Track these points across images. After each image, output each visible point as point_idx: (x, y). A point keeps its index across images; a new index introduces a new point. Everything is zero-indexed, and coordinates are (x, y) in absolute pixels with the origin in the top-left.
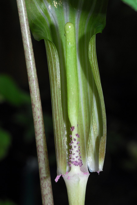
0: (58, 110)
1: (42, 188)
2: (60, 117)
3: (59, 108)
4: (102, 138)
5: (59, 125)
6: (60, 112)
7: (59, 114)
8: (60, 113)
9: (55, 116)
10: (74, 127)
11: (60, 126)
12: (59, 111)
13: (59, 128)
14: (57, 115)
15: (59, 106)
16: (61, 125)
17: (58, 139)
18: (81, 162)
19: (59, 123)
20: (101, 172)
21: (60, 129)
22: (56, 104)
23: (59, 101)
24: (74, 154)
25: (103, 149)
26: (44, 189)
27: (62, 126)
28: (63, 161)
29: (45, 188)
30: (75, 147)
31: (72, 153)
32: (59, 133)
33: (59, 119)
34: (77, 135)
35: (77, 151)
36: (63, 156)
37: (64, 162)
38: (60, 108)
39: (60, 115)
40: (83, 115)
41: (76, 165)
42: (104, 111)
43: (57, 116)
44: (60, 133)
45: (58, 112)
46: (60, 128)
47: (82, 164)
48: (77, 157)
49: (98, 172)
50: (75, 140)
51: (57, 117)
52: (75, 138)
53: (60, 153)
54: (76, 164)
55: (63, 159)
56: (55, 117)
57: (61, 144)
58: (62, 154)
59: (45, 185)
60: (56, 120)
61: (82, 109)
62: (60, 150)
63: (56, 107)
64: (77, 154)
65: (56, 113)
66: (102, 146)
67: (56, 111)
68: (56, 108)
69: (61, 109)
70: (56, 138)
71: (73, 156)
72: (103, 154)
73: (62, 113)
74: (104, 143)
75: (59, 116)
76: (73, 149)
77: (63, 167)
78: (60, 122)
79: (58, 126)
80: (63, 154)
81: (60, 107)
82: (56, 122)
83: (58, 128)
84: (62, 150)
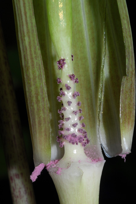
0: (27, 23)
1: (15, 199)
2: (31, 39)
3: (28, 19)
4: (124, 80)
5: (31, 55)
6: (32, 27)
7: (28, 32)
8: (30, 31)
9: (21, 37)
10: (64, 60)
11: (32, 58)
12: (30, 25)
13: (30, 61)
14: (26, 34)
15: (28, 15)
16: (34, 56)
17: (31, 86)
18: (85, 137)
19: (31, 51)
20: (128, 156)
21: (33, 65)
22: (21, 12)
23: (27, 5)
24: (69, 119)
25: (129, 104)
26: (18, 200)
27: (36, 57)
28: (43, 134)
29: (20, 199)
30: (69, 103)
31: (65, 117)
32: (31, 74)
33: (30, 43)
34: (71, 77)
35: (75, 113)
36: (43, 122)
37: (46, 135)
38: (31, 20)
39: (31, 34)
40: (86, 38)
41: (73, 143)
42: (126, 22)
43: (24, 36)
44: (34, 72)
45: (27, 27)
46: (33, 61)
47: (88, 141)
48: (74, 125)
49: (124, 156)
50: (68, 88)
51: (24, 40)
52: (69, 85)
53: (36, 116)
54: (74, 140)
55: (43, 130)
56: (22, 39)
57: (37, 98)
58: (40, 118)
59: (20, 192)
60: (23, 46)
61: (84, 26)
62: (36, 110)
63: (22, 16)
64: (75, 119)
65: (23, 31)
66: (126, 98)
67: (23, 25)
68: (22, 19)
69: (34, 21)
70: (26, 84)
71: (67, 124)
72: (130, 116)
73: (35, 29)
74: (131, 91)
75: (29, 37)
76: (65, 109)
77: (43, 147)
78: (33, 50)
79: (29, 57)
80: (42, 118)
81: (30, 17)
82: (23, 50)
83: (28, 63)
84: (38, 110)
